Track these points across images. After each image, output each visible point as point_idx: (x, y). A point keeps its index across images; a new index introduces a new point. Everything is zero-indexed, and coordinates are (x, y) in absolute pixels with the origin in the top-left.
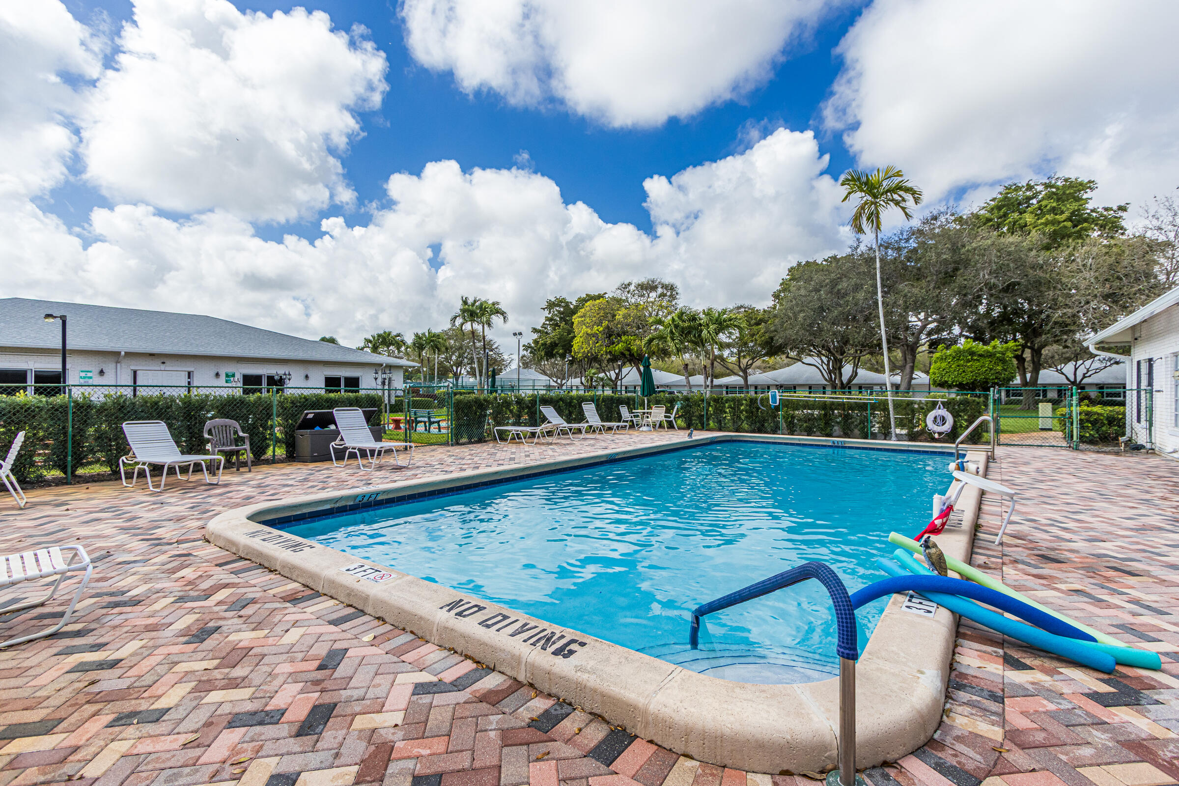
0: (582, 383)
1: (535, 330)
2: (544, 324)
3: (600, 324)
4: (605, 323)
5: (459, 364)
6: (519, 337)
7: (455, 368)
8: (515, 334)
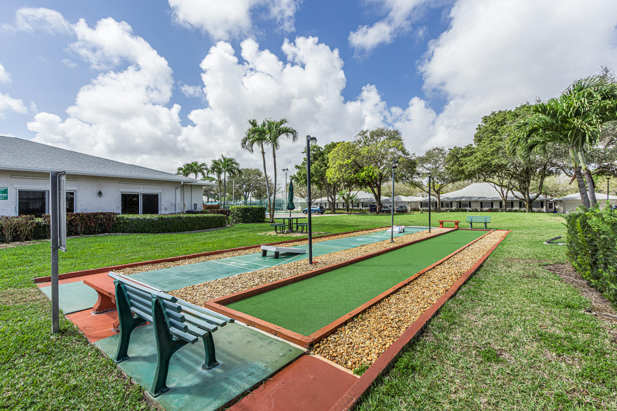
0: (328, 201)
1: (297, 167)
2: (303, 163)
3: (349, 158)
4: (353, 157)
5: (247, 191)
6: (286, 171)
7: (245, 193)
8: (284, 170)
